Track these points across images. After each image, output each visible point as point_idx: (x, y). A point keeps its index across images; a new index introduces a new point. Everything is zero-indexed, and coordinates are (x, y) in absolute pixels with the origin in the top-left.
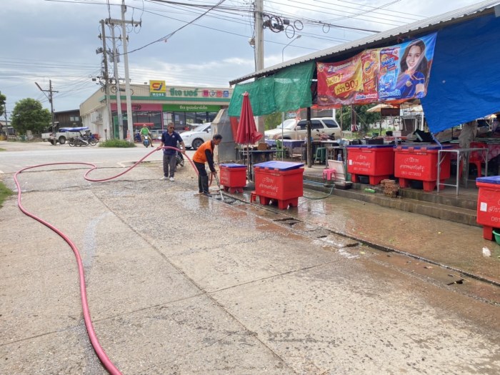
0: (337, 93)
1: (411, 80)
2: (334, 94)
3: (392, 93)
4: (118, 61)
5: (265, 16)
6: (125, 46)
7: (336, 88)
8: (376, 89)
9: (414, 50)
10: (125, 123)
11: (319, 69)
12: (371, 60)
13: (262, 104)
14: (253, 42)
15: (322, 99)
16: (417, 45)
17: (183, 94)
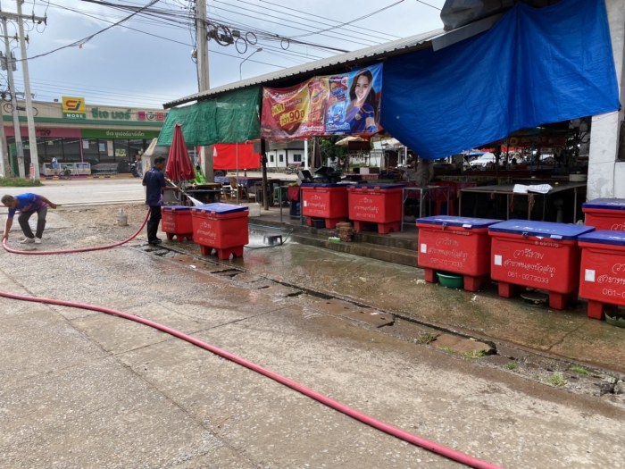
0: (282, 124)
1: (360, 113)
2: (279, 125)
3: (341, 127)
4: (14, 69)
5: (208, 24)
6: (23, 49)
7: (281, 118)
8: (323, 121)
9: (362, 81)
10: (27, 153)
11: (264, 95)
12: (320, 89)
13: (201, 132)
14: (195, 55)
15: (266, 130)
16: (364, 74)
17: (110, 116)
